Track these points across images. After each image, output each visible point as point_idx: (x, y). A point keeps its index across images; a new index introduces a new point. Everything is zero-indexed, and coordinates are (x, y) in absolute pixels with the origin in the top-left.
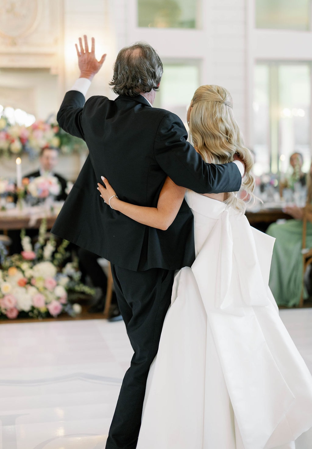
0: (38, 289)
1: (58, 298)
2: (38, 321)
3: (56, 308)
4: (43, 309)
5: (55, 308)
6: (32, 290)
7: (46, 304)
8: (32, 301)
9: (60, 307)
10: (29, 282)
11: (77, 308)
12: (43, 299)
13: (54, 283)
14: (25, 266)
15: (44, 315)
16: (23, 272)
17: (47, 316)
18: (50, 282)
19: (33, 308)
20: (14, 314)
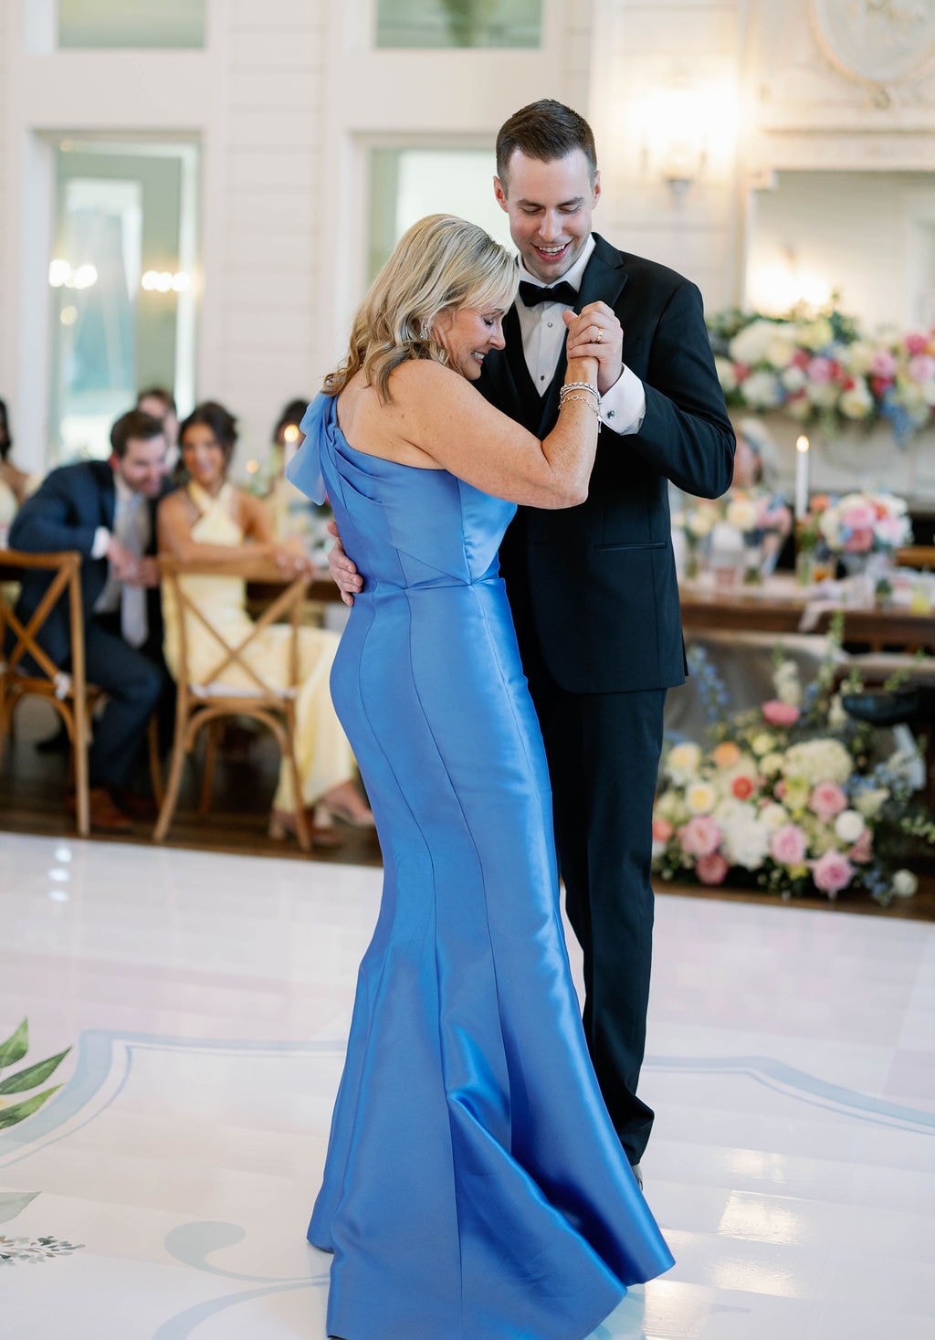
0: (789, 811)
1: (848, 846)
2: (780, 904)
3: (835, 873)
4: (797, 871)
5: (831, 869)
6: (773, 812)
7: (809, 855)
8: (770, 843)
9: (848, 872)
10: (771, 789)
11: (905, 882)
12: (802, 842)
13: (841, 800)
14: (762, 743)
15: (798, 887)
16: (758, 758)
17: (806, 892)
18: (828, 797)
19: (769, 864)
20: (716, 873)
